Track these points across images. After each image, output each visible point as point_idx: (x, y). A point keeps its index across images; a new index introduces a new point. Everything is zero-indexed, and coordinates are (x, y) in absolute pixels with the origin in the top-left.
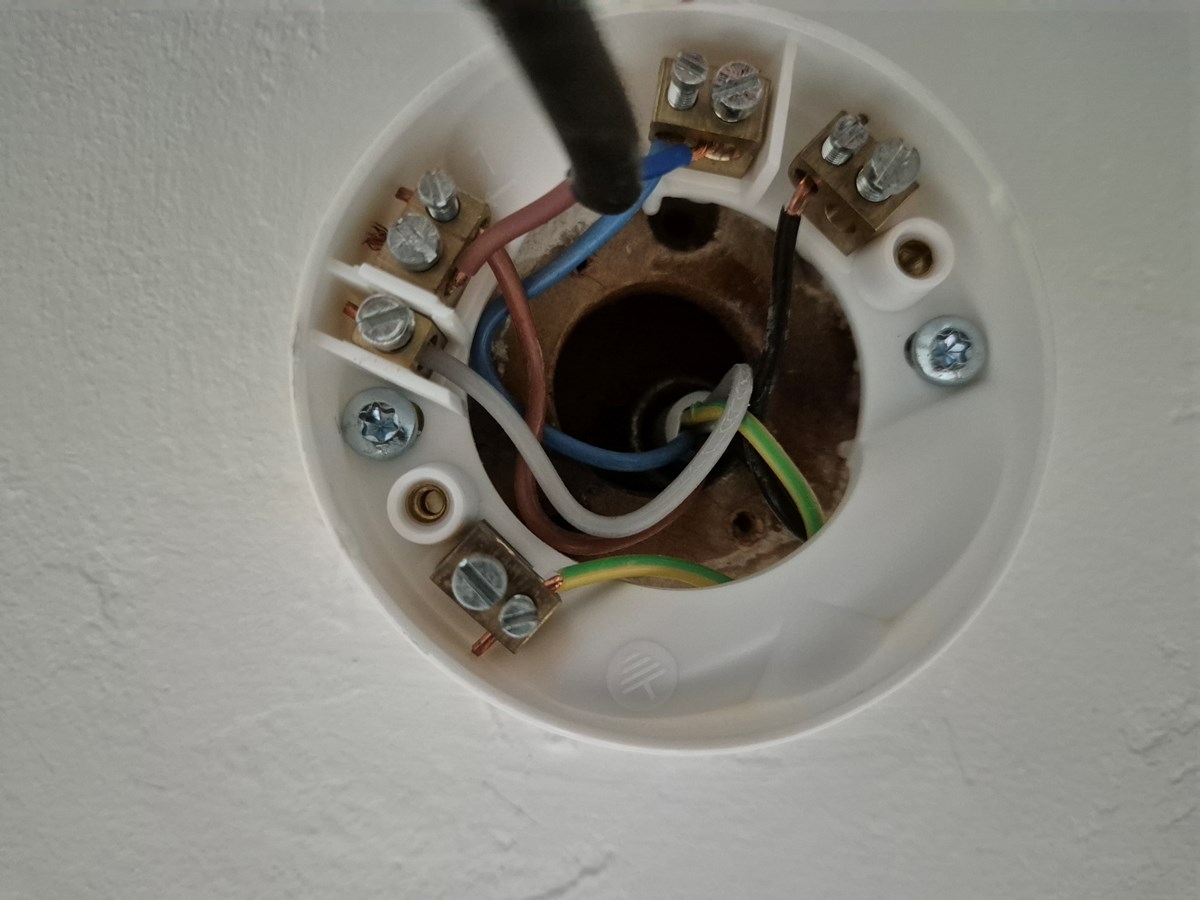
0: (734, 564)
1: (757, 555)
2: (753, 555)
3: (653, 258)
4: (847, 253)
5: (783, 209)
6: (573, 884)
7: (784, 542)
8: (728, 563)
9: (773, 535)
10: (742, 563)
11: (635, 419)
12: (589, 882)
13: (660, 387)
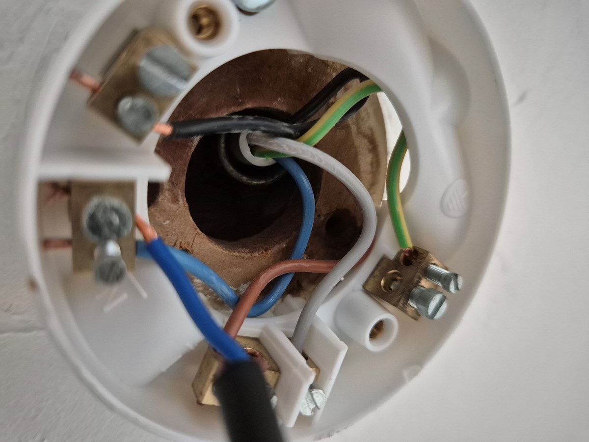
3: (170, 204)
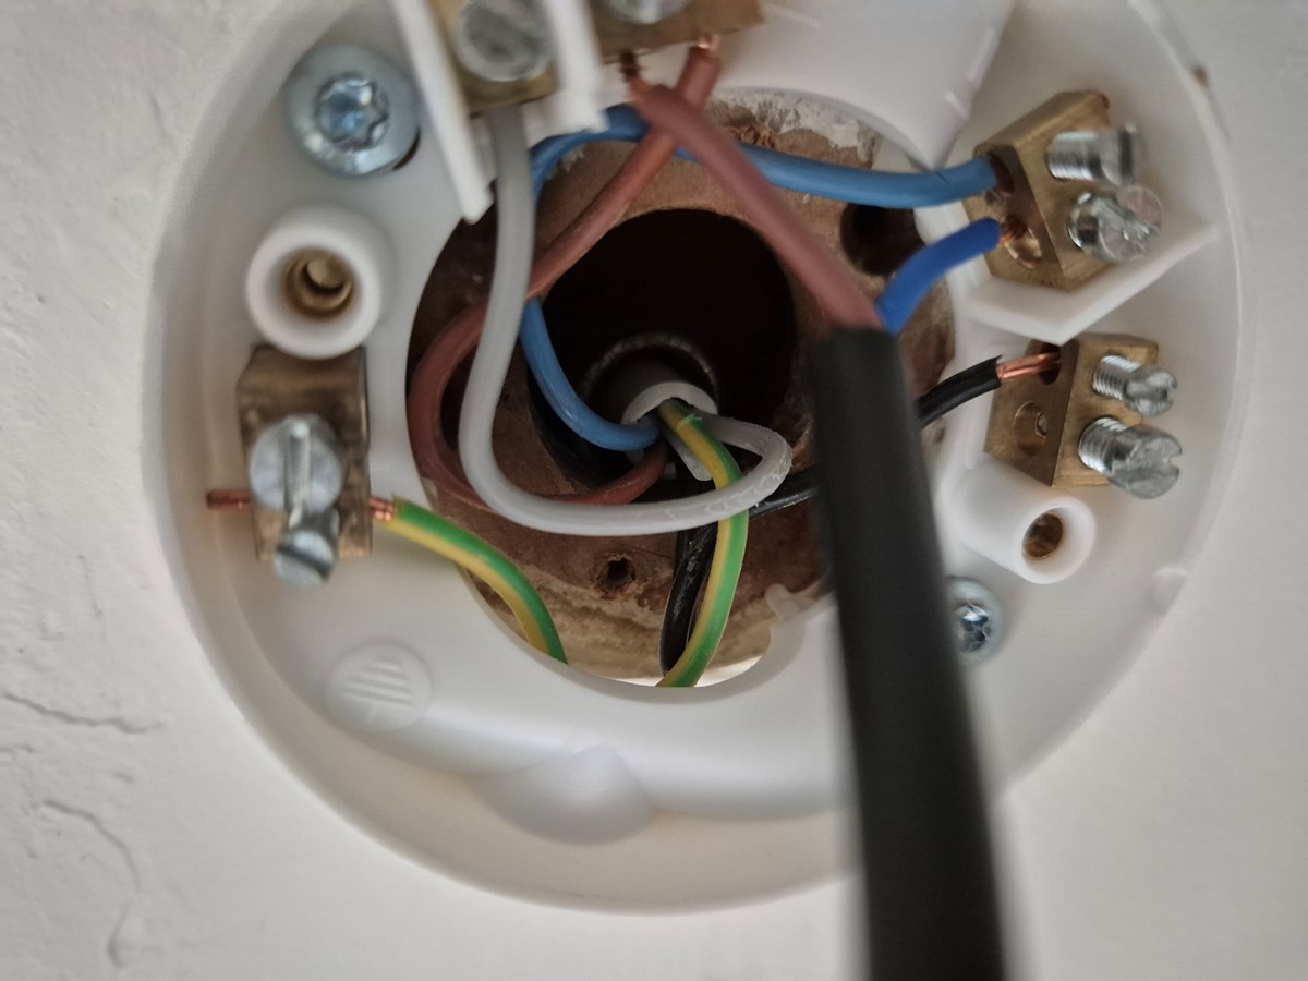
0: (568, 598)
1: (599, 609)
2: (594, 606)
4: (988, 448)
5: (995, 360)
6: (91, 723)
7: (635, 619)
8: (565, 593)
9: (632, 605)
10: (576, 604)
11: (618, 349)
12: (113, 733)
13: (674, 343)
